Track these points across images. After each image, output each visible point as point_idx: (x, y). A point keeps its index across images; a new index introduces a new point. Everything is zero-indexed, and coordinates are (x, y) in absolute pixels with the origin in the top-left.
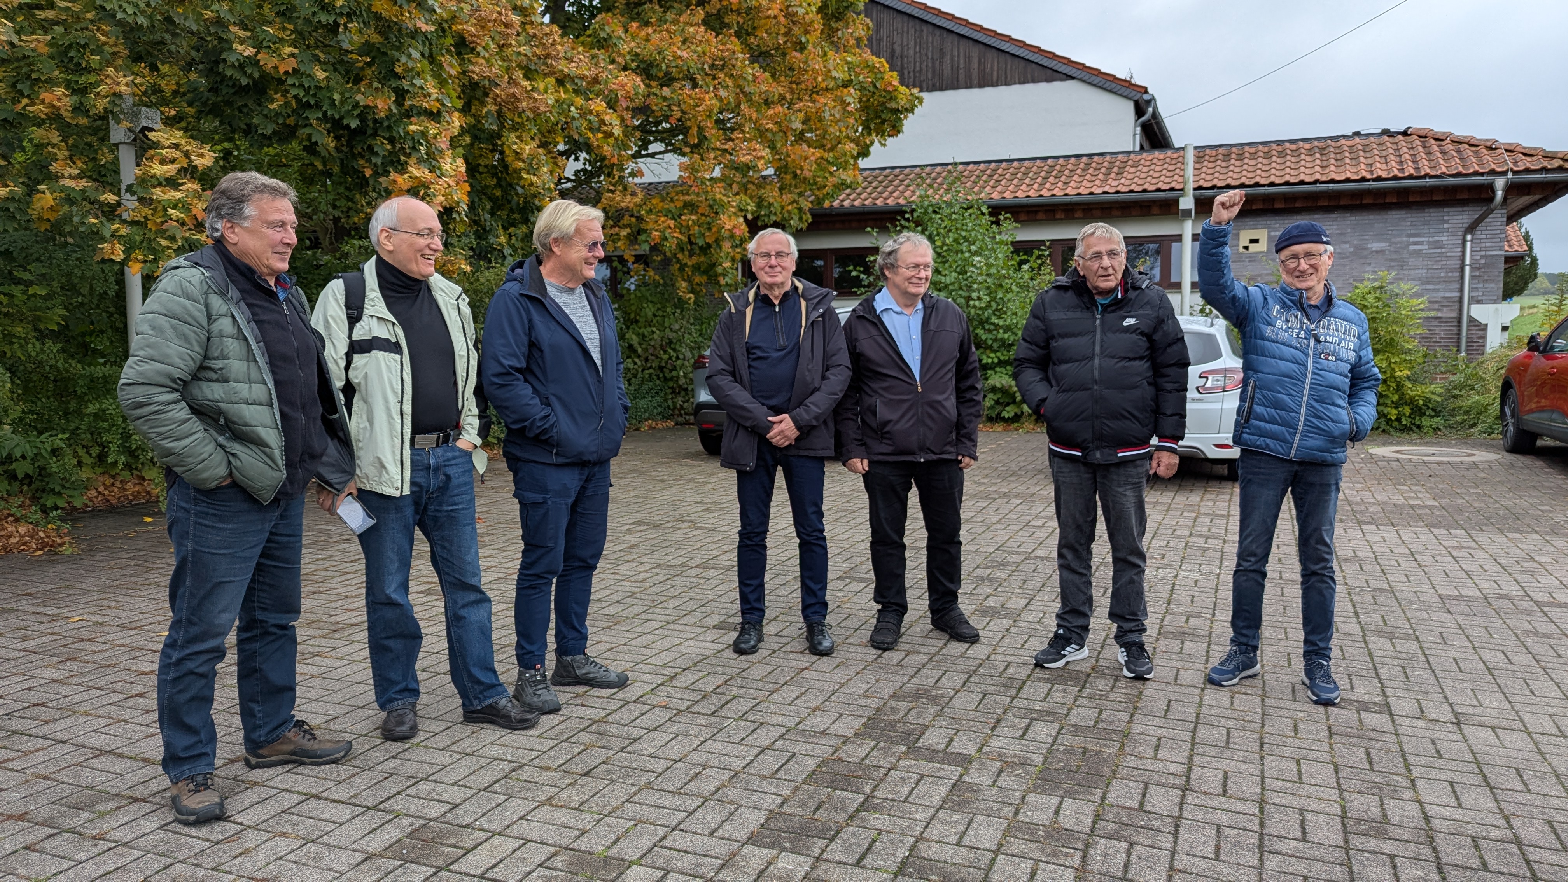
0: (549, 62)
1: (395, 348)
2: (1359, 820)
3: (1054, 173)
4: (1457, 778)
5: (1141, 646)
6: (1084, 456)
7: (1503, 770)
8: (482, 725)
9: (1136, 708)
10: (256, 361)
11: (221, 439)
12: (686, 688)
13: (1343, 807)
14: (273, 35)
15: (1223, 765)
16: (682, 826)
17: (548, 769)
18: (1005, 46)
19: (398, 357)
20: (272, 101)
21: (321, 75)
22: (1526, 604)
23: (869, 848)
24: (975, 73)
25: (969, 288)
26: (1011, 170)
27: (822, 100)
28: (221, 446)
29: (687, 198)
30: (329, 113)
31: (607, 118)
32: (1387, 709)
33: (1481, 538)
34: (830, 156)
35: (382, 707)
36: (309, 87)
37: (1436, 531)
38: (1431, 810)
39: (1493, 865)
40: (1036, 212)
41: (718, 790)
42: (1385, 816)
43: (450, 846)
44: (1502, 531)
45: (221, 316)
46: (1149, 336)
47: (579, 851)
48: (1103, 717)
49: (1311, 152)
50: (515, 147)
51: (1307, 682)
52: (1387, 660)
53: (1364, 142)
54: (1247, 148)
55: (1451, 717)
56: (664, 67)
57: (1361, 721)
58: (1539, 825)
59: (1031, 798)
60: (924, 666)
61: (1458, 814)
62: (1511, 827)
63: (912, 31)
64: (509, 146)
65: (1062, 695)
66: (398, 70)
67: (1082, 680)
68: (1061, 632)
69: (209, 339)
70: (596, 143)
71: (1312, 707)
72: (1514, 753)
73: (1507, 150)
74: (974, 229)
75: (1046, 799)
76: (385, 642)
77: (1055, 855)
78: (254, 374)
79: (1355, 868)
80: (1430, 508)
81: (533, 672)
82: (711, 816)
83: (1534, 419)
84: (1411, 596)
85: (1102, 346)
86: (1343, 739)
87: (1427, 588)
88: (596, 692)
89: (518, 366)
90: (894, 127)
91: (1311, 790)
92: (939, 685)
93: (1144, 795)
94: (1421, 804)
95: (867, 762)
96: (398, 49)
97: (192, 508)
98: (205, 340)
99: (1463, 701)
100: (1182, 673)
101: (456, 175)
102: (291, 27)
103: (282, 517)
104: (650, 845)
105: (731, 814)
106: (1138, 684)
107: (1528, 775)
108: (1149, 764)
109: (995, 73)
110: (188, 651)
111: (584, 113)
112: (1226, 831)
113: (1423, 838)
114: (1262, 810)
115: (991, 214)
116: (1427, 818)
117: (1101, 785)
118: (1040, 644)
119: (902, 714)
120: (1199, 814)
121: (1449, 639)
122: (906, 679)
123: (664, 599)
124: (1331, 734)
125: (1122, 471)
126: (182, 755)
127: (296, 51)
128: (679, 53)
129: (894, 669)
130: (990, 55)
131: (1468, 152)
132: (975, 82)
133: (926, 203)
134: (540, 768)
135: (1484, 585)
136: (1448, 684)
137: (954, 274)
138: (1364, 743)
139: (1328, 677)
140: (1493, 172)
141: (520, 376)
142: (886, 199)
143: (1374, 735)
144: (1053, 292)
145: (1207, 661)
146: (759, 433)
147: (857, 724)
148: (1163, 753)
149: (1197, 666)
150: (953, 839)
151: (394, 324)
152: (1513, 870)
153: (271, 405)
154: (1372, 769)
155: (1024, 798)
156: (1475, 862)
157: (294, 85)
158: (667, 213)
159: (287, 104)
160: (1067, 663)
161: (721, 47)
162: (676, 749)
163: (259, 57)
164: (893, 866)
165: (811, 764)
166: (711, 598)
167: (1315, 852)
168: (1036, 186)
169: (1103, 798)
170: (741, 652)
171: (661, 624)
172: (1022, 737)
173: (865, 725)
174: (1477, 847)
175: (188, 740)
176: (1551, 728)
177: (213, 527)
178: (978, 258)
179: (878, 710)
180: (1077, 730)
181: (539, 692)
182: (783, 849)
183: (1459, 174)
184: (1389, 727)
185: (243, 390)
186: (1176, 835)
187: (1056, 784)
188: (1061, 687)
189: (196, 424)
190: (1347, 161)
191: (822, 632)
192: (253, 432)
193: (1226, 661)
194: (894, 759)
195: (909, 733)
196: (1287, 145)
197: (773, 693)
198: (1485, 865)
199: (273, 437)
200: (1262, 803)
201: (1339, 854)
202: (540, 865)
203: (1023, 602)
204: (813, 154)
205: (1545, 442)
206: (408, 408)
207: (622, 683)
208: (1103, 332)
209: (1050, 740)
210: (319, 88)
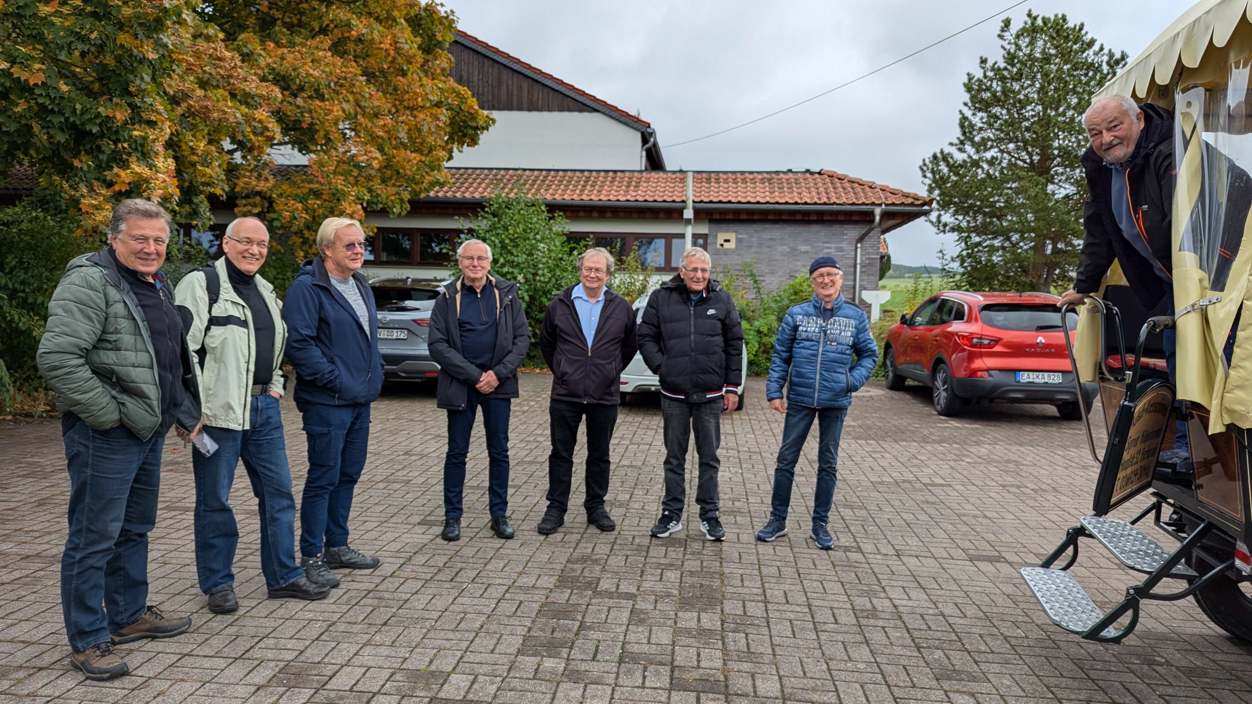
0: (232, 81)
1: (244, 324)
2: (862, 611)
3: (590, 183)
4: (905, 585)
5: (716, 520)
6: (686, 399)
7: (927, 579)
8: (286, 599)
9: (722, 558)
10: (141, 335)
11: (113, 392)
12: (423, 565)
13: (852, 604)
14: (25, 54)
15: (782, 587)
16: (470, 649)
17: (355, 623)
18: (548, 82)
19: (246, 330)
20: (17, 105)
21: (64, 88)
22: (918, 485)
23: (597, 650)
24: (525, 100)
25: (535, 266)
26: (558, 178)
27: (422, 116)
28: (114, 397)
29: (312, 186)
30: (72, 119)
31: (270, 125)
32: (859, 550)
33: (886, 445)
34: (427, 160)
35: (205, 592)
36: (55, 98)
37: (859, 442)
38: (897, 602)
39: (933, 627)
40: (578, 211)
41: (482, 626)
42: (874, 607)
43: (316, 675)
44: (896, 441)
45: (116, 302)
46: (723, 322)
47: (409, 669)
48: (705, 565)
49: (762, 181)
50: (191, 144)
51: (814, 537)
52: (853, 522)
53: (796, 177)
54: (721, 175)
55: (893, 552)
56: (298, 81)
57: (847, 557)
58: (951, 605)
59: (680, 614)
60: (580, 541)
61: (910, 603)
62: (938, 608)
63: (476, 63)
64: (186, 143)
65: (675, 553)
66: (132, 89)
67: (684, 543)
68: (667, 513)
69: (106, 319)
70: (257, 144)
71: (820, 551)
72: (930, 570)
73: (882, 190)
74: (537, 223)
75: (689, 614)
76: (212, 541)
77: (708, 644)
78: (140, 345)
79: (866, 635)
80: (853, 427)
81: (315, 559)
82: (485, 642)
83: (905, 368)
84: (856, 482)
85: (695, 328)
86: (841, 568)
87: (863, 477)
88: (357, 572)
89: (312, 335)
90: (472, 140)
91: (833, 596)
92: (595, 552)
93: (744, 607)
94: (890, 599)
95: (571, 602)
96: (132, 72)
97: (91, 445)
98: (103, 320)
99: (898, 542)
100: (741, 536)
101: (167, 172)
102: (41, 47)
103: (151, 450)
104: (456, 662)
105: (499, 640)
106: (718, 544)
107: (940, 580)
108: (740, 590)
109: (540, 102)
110: (88, 552)
111: (249, 119)
112: (795, 622)
113: (896, 617)
114: (810, 609)
115: (548, 211)
116: (895, 607)
117: (718, 604)
118: (649, 524)
119: (579, 572)
120: (778, 615)
121: (883, 507)
122: (572, 550)
123: (369, 506)
124: (834, 566)
125: (708, 406)
126: (87, 629)
127: (44, 67)
128: (311, 71)
129: (561, 544)
130: (536, 87)
131: (858, 189)
132: (525, 106)
133: (501, 200)
134: (349, 623)
135: (894, 475)
136: (888, 533)
137: (524, 256)
138: (853, 569)
139: (826, 533)
140: (873, 204)
141: (313, 342)
142: (463, 193)
143: (857, 565)
144: (663, 292)
145: (753, 528)
146: (470, 384)
147: (553, 580)
148: (746, 583)
149: (748, 531)
150: (645, 641)
151: (243, 307)
152: (944, 629)
153: (152, 368)
154: (861, 583)
155: (676, 615)
156: (924, 627)
157: (41, 95)
158: (296, 198)
159: (30, 108)
160: (671, 534)
161: (344, 69)
162: (439, 604)
163: (12, 70)
164: (617, 659)
165: (536, 606)
166: (405, 504)
167: (844, 629)
168: (578, 192)
169: (722, 610)
170: (450, 540)
171: (377, 524)
172: (661, 580)
173: (558, 580)
174: (923, 619)
175: (90, 618)
176: (946, 555)
177: (107, 458)
178: (542, 245)
179: (562, 571)
180: (692, 573)
181: (322, 573)
182: (543, 656)
183: (854, 204)
184: (863, 560)
185: (131, 356)
186: (769, 626)
187: (693, 606)
188: (673, 549)
189: (96, 382)
190: (786, 189)
191: (505, 523)
192: (138, 387)
193: (768, 526)
194: (587, 599)
195: (590, 583)
196: (747, 175)
197: (486, 565)
198: (929, 627)
199: (152, 392)
200: (809, 606)
201: (856, 629)
202: (387, 680)
203: (627, 496)
204: (415, 158)
205: (909, 382)
206: (252, 368)
207: (375, 564)
208: (696, 318)
209: (678, 581)
210: (62, 98)
